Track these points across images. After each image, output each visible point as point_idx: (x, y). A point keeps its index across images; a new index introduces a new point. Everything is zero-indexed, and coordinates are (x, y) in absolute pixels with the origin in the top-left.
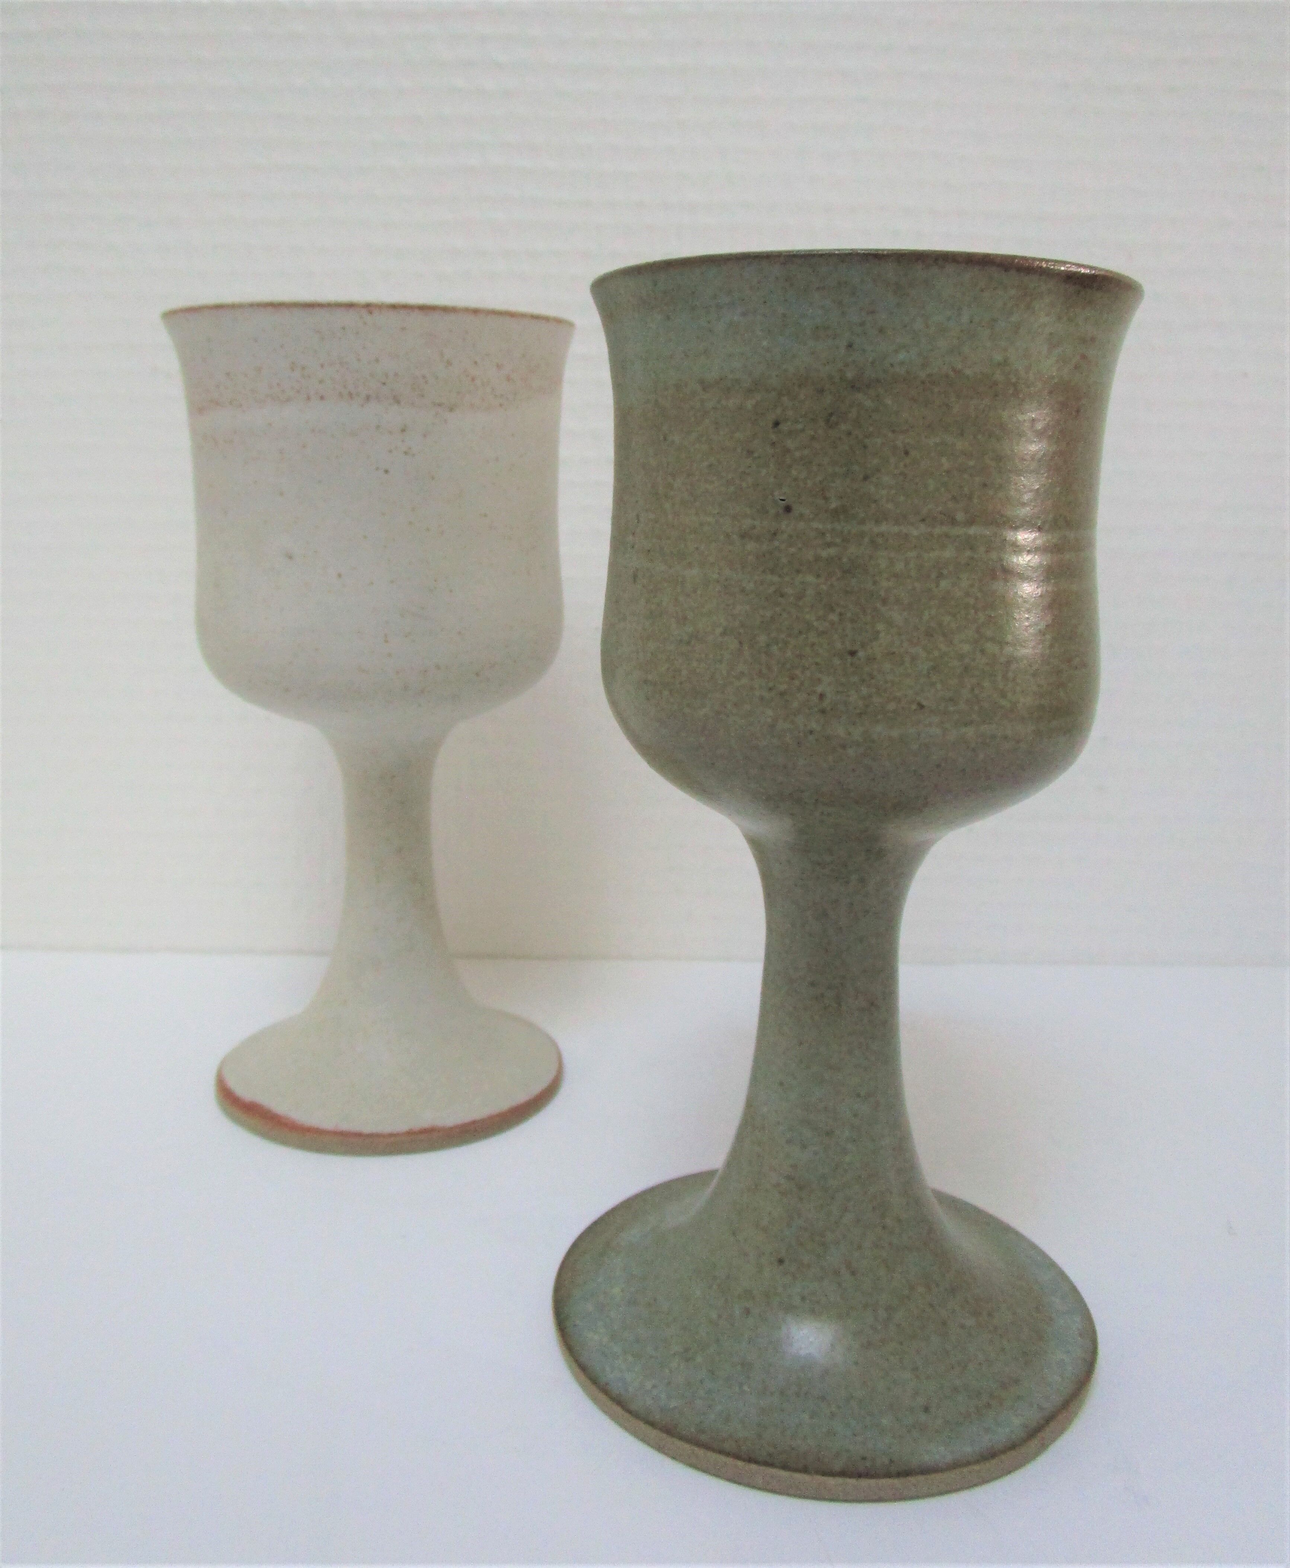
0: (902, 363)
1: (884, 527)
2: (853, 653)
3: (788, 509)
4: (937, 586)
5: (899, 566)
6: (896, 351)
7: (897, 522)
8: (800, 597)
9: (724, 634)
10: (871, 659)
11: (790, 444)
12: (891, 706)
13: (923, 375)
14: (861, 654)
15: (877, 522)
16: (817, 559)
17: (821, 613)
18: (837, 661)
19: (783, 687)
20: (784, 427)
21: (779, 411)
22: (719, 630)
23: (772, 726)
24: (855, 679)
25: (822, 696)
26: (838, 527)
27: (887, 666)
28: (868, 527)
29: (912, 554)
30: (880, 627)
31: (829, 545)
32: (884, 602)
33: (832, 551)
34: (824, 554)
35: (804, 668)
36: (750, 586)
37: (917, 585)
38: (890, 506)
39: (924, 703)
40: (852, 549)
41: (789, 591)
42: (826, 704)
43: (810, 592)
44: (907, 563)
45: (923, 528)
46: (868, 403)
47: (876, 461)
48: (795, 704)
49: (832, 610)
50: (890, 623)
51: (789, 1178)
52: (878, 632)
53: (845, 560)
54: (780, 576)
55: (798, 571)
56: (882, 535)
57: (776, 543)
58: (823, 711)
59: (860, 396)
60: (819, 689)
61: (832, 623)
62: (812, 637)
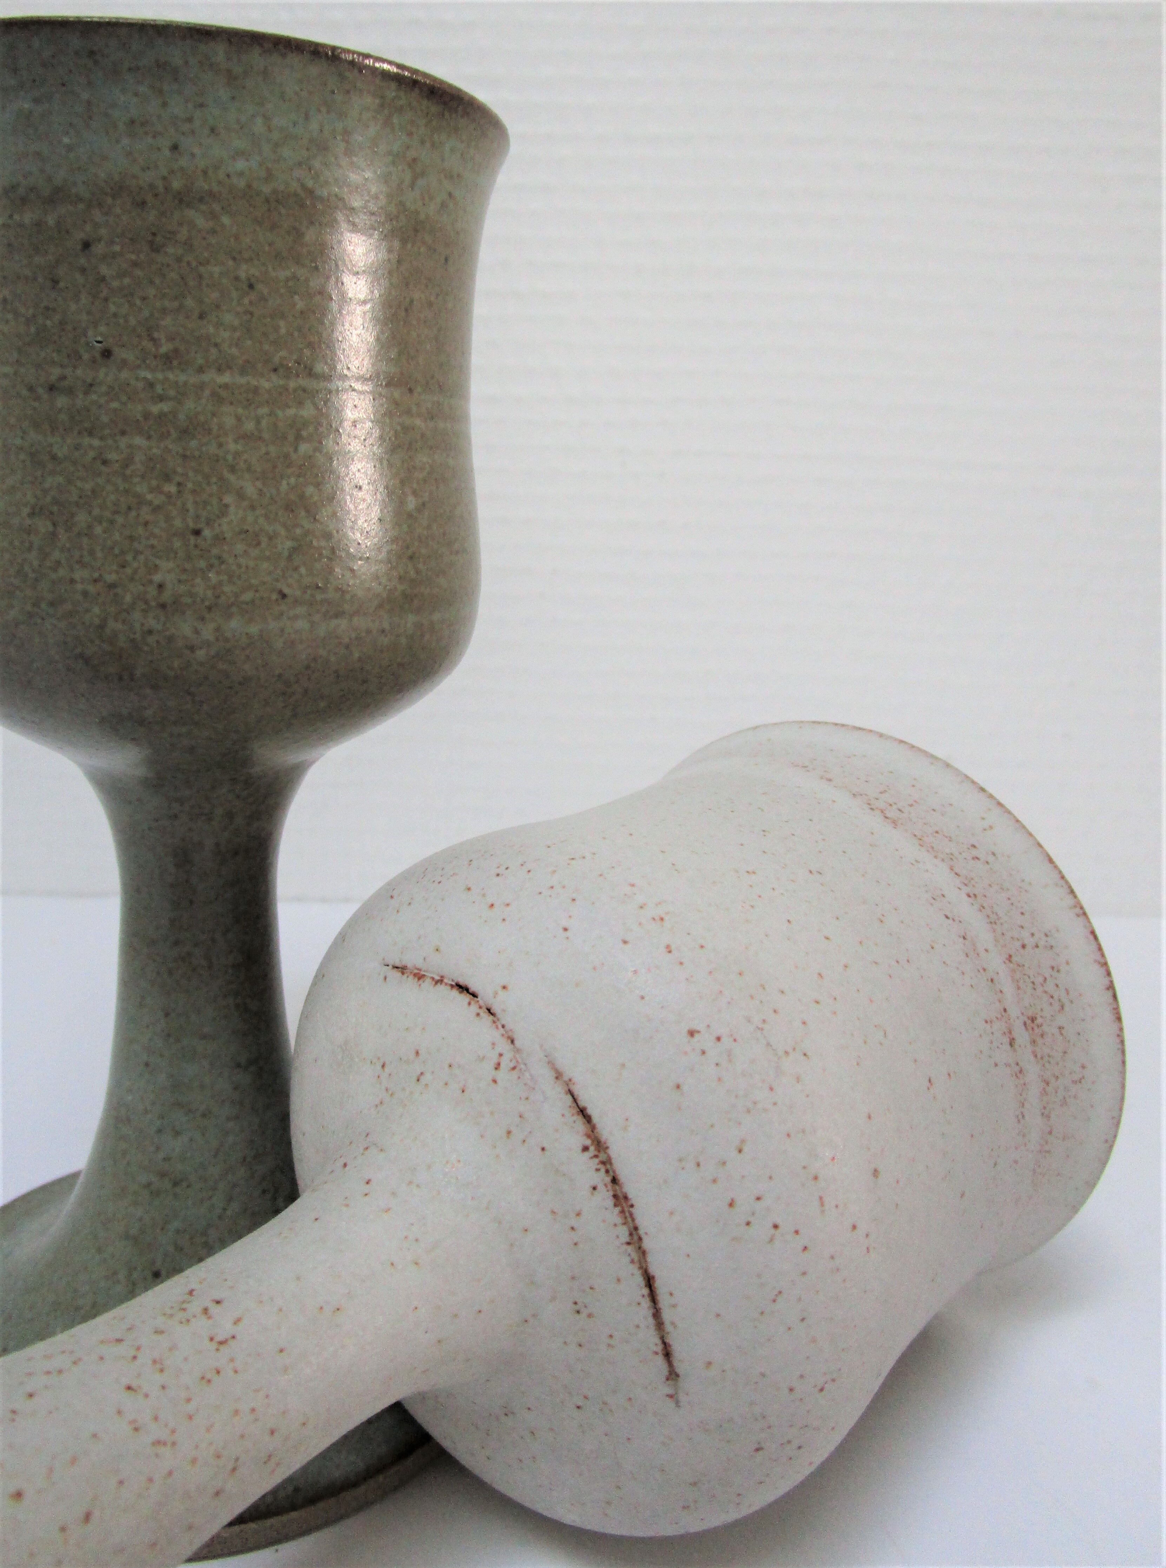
0: (241, 174)
1: (226, 378)
2: (197, 533)
3: (107, 354)
4: (296, 450)
5: (249, 426)
6: (234, 158)
7: (243, 371)
8: (127, 462)
9: (33, 514)
10: (219, 539)
11: (104, 270)
12: (247, 596)
13: (266, 189)
14: (207, 533)
15: (220, 370)
16: (147, 416)
17: (154, 483)
18: (177, 544)
19: (111, 578)
20: (99, 249)
21: (88, 227)
22: (26, 510)
23: (102, 627)
24: (202, 564)
25: (161, 586)
26: (171, 376)
27: (240, 548)
28: (209, 376)
29: (263, 411)
30: (228, 499)
31: (161, 399)
32: (233, 469)
33: (165, 407)
34: (155, 409)
35: (137, 553)
36: (61, 451)
37: (272, 449)
38: (234, 351)
39: (286, 590)
40: (190, 404)
41: (113, 456)
42: (166, 596)
43: (139, 457)
44: (258, 421)
45: (276, 380)
46: (201, 222)
47: (215, 295)
48: (128, 598)
49: (167, 478)
50: (241, 495)
52: (226, 506)
53: (182, 416)
54: (102, 438)
55: (123, 433)
56: (226, 386)
57: (94, 397)
58: (163, 606)
59: (190, 213)
60: (157, 578)
61: (169, 496)
62: (145, 513)
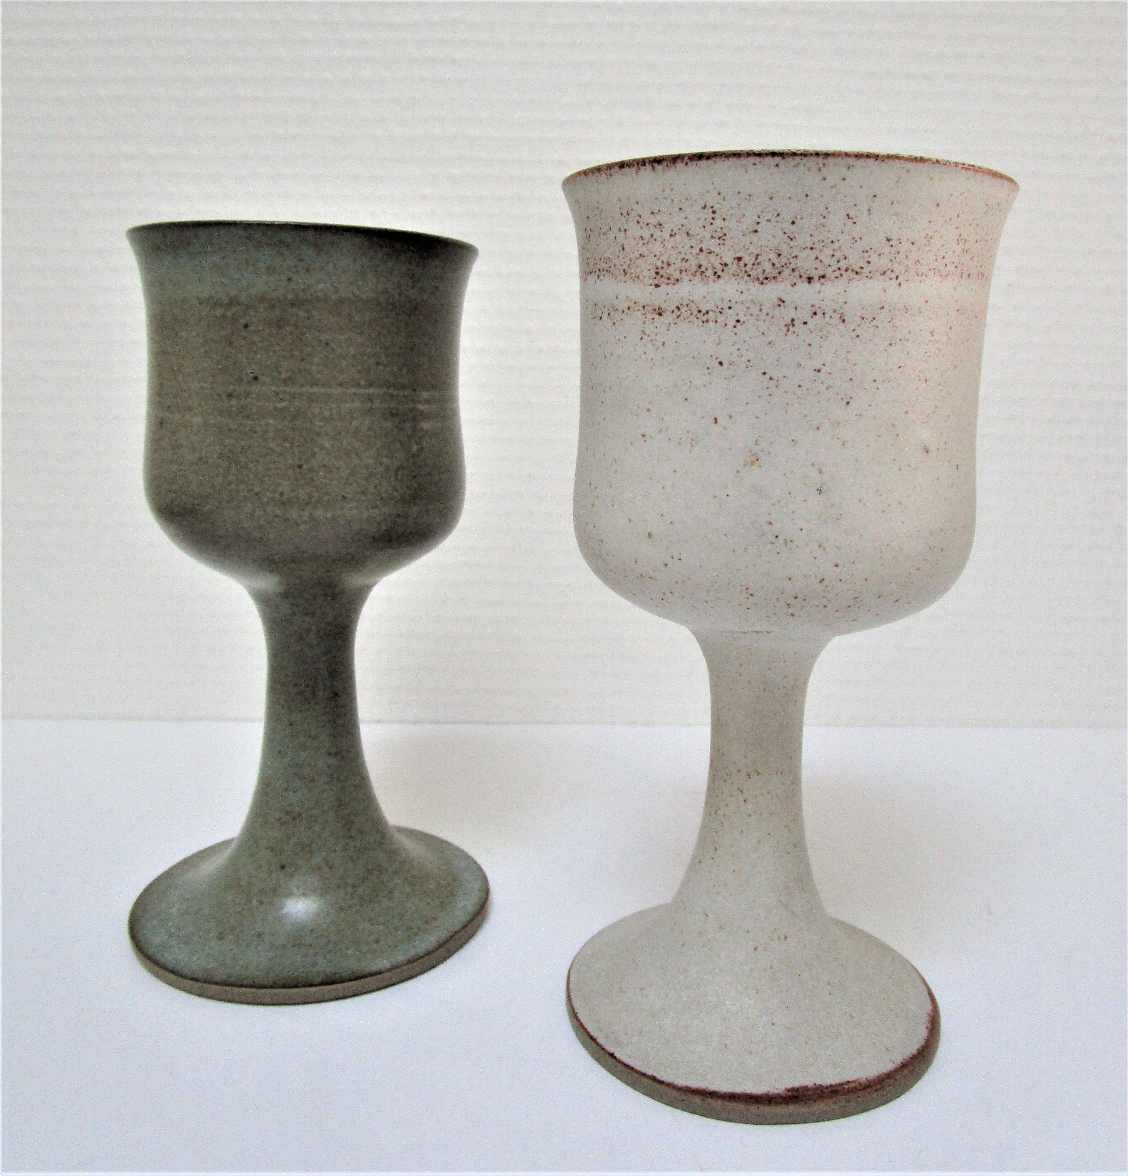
0: (321, 291)
1: (315, 389)
2: (300, 466)
3: (256, 378)
4: (351, 425)
5: (327, 413)
6: (318, 283)
7: (323, 386)
8: (266, 432)
9: (219, 457)
10: (311, 470)
11: (255, 339)
12: (326, 498)
13: (334, 297)
14: (305, 467)
15: (312, 386)
16: (276, 409)
17: (279, 442)
18: (290, 472)
19: (257, 490)
20: (252, 328)
21: (247, 318)
22: (215, 456)
23: (252, 514)
24: (303, 482)
25: (282, 494)
26: (287, 389)
27: (322, 474)
28: (306, 389)
29: (334, 405)
30: (316, 450)
31: (282, 400)
32: (318, 434)
33: (284, 404)
34: (279, 405)
35: (270, 477)
36: (233, 426)
37: (339, 424)
38: (319, 376)
39: (346, 495)
40: (297, 403)
41: (258, 428)
42: (284, 499)
43: (272, 429)
44: (331, 409)
45: (340, 390)
46: (302, 314)
47: (309, 349)
48: (266, 499)
49: (285, 440)
50: (322, 447)
51: (287, 813)
52: (315, 453)
53: (292, 409)
54: (252, 420)
55: (264, 417)
56: (314, 393)
57: (249, 400)
58: (283, 503)
59: (296, 310)
60: (281, 489)
61: (287, 448)
62: (274, 457)
